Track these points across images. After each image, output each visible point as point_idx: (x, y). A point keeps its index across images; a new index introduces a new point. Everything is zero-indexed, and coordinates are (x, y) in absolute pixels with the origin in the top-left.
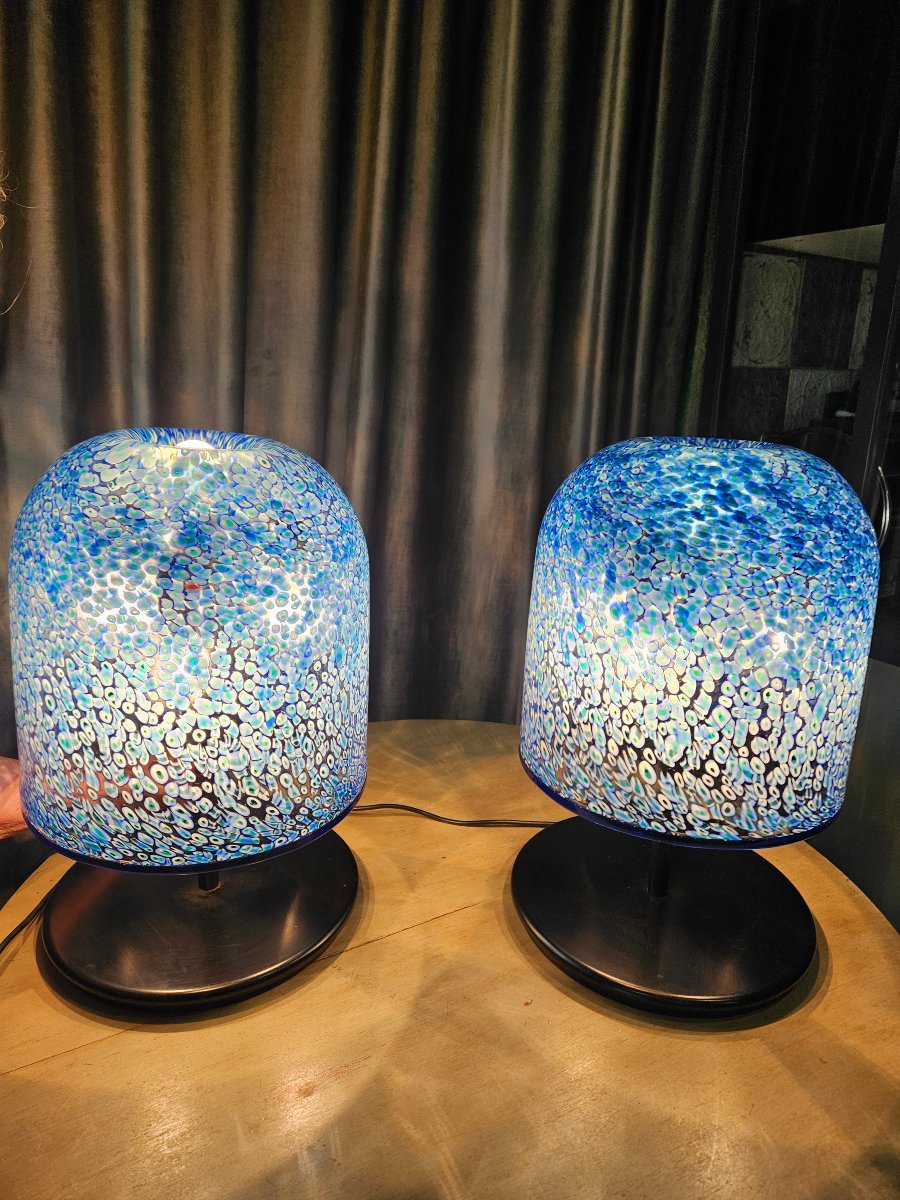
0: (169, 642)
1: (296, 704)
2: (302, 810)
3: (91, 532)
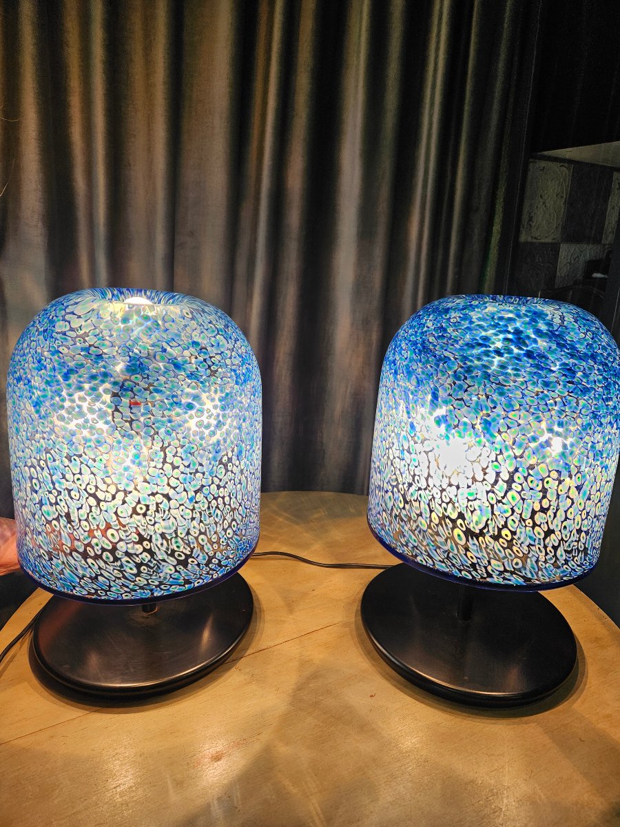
0: (119, 442)
1: (209, 486)
2: (213, 560)
3: (63, 364)
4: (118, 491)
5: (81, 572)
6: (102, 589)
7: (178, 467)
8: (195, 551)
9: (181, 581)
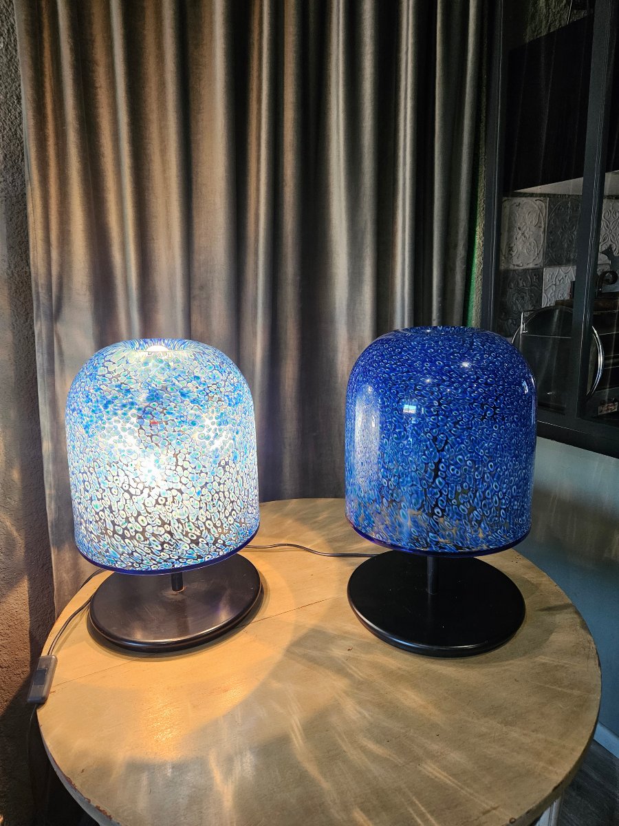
0: (144, 452)
1: (212, 483)
2: (219, 541)
3: (103, 397)
4: (145, 487)
5: (121, 550)
6: (137, 563)
7: (187, 469)
8: (203, 533)
9: (195, 556)
